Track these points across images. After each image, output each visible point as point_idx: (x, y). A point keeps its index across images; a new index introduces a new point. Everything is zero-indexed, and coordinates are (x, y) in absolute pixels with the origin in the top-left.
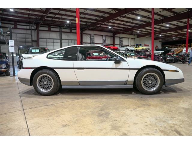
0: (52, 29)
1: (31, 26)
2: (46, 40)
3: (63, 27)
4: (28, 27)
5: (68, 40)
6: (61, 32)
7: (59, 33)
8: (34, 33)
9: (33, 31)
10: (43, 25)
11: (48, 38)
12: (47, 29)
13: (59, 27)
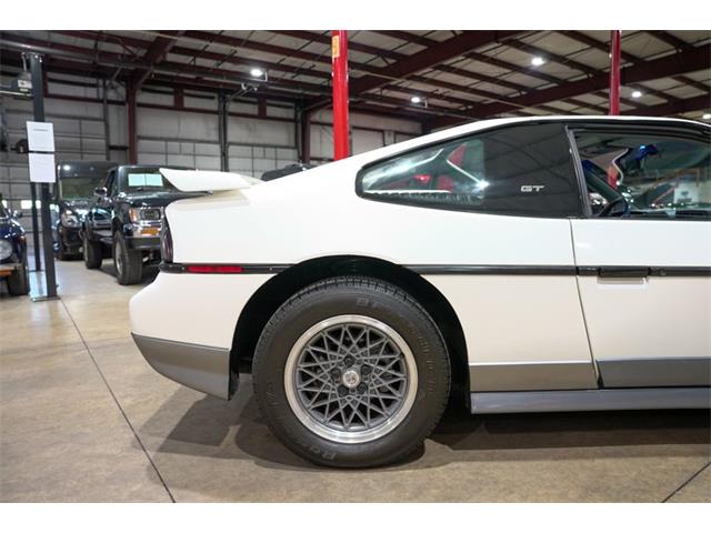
0: (188, 102)
1: (105, 87)
2: (163, 143)
3: (232, 92)
4: (91, 93)
5: (252, 145)
6: (223, 115)
7: (217, 116)
8: (117, 117)
9: (112, 108)
10: (155, 84)
11: (173, 136)
12: (168, 100)
13: (216, 95)
